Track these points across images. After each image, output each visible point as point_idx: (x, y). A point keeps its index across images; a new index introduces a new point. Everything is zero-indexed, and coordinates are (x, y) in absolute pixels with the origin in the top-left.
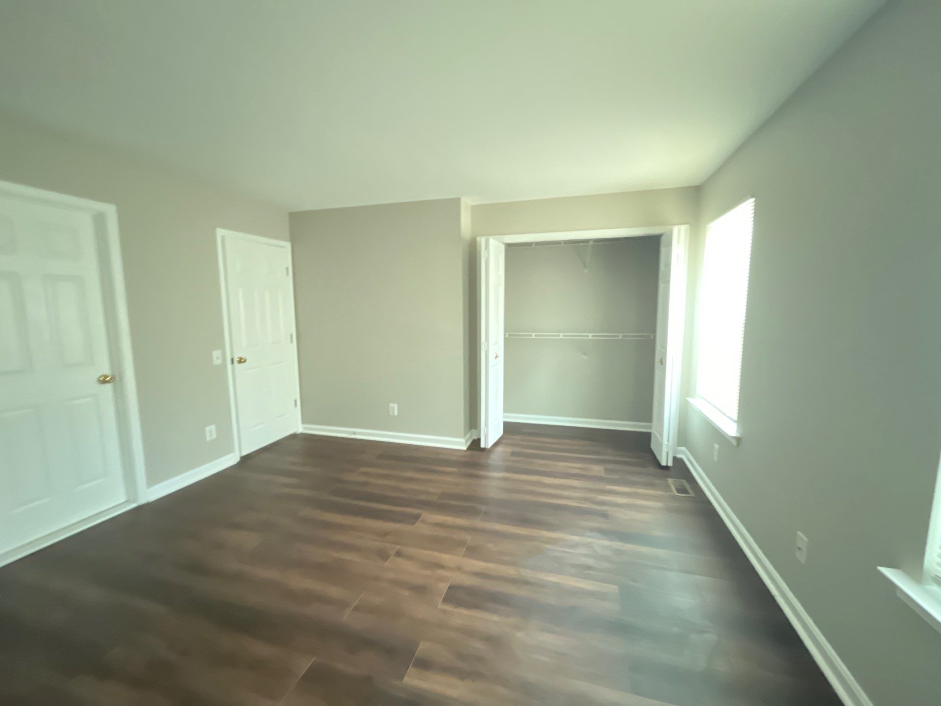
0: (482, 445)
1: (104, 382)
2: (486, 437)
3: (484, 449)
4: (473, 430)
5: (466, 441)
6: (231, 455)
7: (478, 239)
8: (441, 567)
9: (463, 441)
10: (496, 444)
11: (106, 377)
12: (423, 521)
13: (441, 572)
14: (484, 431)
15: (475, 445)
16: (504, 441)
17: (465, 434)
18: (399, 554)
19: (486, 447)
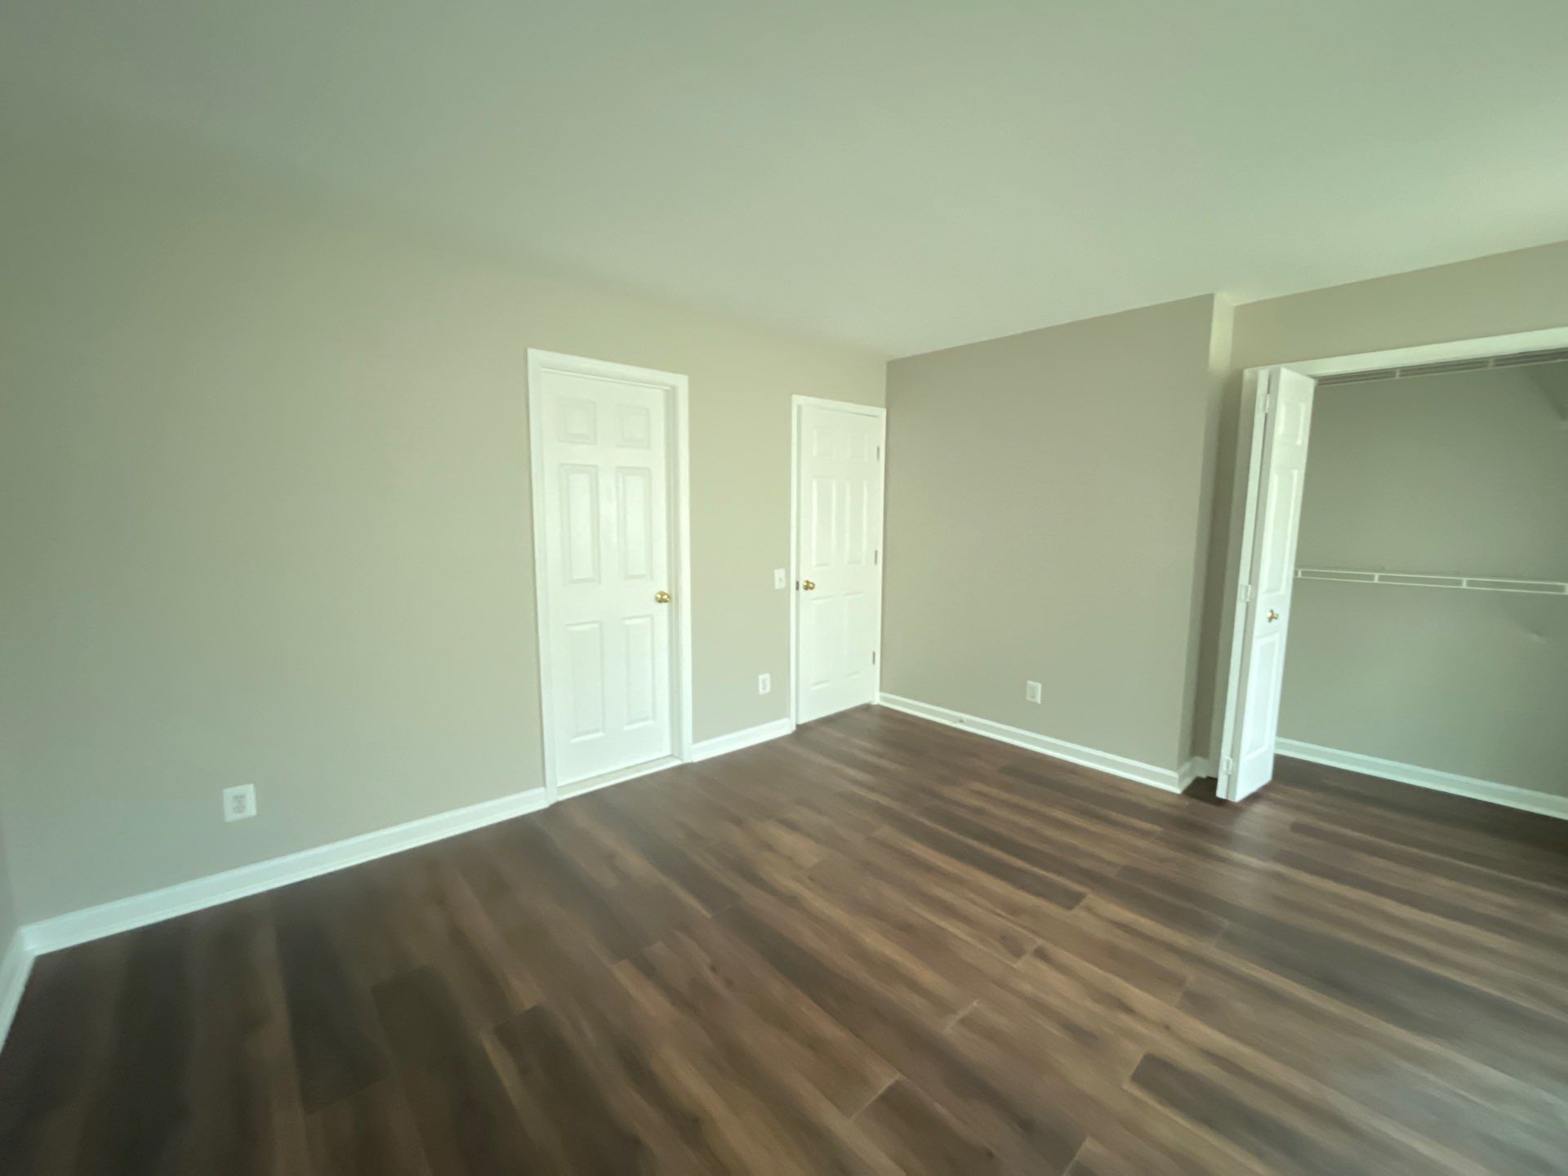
0: (1221, 793)
1: (661, 601)
2: (1232, 780)
3: (1222, 803)
4: (1199, 759)
5: (1182, 778)
6: (785, 720)
7: (1247, 373)
8: (1129, 1010)
9: (1175, 775)
10: (1254, 798)
11: (662, 594)
12: (1089, 909)
13: (1125, 1019)
14: (1228, 767)
15: (1204, 788)
16: (1272, 795)
17: (1180, 764)
18: (1041, 954)
19: (1231, 799)
